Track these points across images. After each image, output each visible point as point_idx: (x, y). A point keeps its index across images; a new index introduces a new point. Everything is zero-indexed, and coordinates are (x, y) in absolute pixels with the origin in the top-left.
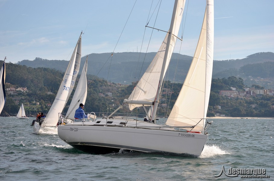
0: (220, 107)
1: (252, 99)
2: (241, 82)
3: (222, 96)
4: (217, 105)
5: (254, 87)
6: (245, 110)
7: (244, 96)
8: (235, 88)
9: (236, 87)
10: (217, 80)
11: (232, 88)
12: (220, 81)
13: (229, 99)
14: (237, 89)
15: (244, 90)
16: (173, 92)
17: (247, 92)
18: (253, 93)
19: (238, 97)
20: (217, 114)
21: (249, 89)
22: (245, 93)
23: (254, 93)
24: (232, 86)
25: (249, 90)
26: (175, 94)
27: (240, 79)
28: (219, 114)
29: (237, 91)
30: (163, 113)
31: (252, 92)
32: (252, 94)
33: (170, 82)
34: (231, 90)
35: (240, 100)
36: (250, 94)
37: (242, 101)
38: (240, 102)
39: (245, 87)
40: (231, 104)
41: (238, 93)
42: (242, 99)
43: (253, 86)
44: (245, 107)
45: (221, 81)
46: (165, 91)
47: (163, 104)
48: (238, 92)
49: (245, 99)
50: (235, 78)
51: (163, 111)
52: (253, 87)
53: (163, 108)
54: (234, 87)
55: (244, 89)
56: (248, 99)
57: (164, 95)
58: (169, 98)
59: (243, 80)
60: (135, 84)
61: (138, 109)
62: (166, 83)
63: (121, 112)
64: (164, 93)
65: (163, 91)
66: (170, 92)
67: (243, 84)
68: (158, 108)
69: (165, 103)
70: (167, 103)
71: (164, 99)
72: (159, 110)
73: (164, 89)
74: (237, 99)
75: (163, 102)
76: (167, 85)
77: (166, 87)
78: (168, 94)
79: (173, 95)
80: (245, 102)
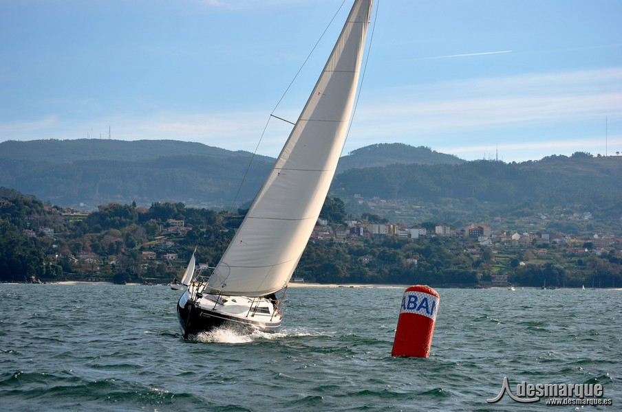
1: (363, 245)
2: (339, 206)
5: (367, 218)
6: (348, 268)
7: (344, 239)
8: (326, 222)
9: (329, 218)
13: (314, 245)
14: (331, 223)
15: (346, 225)
16: (191, 229)
17: (352, 230)
18: (366, 231)
19: (332, 240)
21: (356, 222)
22: (348, 231)
23: (368, 232)
25: (355, 224)
26: (195, 232)
27: (336, 200)
29: (330, 228)
30: (168, 275)
31: (362, 229)
32: (361, 234)
33: (184, 205)
35: (337, 247)
36: (359, 235)
37: (341, 249)
38: (338, 251)
39: (346, 217)
40: (318, 255)
41: (332, 231)
42: (340, 244)
43: (364, 216)
44: (348, 262)
46: (173, 226)
47: (168, 255)
48: (333, 229)
49: (346, 244)
51: (167, 271)
52: (365, 218)
53: (168, 263)
54: (323, 218)
55: (346, 222)
56: (355, 244)
57: (169, 235)
58: (181, 241)
59: (342, 203)
60: (106, 210)
61: (113, 265)
62: (175, 209)
63: (75, 272)
64: (171, 230)
65: (168, 225)
66: (184, 228)
67: (342, 212)
68: (158, 263)
69: (172, 253)
70: (177, 252)
71: (170, 244)
72: (160, 268)
73: (171, 221)
74: (331, 244)
75: (168, 251)
76: (176, 212)
77: (176, 217)
78: (179, 232)
79: (190, 233)
80: (347, 252)
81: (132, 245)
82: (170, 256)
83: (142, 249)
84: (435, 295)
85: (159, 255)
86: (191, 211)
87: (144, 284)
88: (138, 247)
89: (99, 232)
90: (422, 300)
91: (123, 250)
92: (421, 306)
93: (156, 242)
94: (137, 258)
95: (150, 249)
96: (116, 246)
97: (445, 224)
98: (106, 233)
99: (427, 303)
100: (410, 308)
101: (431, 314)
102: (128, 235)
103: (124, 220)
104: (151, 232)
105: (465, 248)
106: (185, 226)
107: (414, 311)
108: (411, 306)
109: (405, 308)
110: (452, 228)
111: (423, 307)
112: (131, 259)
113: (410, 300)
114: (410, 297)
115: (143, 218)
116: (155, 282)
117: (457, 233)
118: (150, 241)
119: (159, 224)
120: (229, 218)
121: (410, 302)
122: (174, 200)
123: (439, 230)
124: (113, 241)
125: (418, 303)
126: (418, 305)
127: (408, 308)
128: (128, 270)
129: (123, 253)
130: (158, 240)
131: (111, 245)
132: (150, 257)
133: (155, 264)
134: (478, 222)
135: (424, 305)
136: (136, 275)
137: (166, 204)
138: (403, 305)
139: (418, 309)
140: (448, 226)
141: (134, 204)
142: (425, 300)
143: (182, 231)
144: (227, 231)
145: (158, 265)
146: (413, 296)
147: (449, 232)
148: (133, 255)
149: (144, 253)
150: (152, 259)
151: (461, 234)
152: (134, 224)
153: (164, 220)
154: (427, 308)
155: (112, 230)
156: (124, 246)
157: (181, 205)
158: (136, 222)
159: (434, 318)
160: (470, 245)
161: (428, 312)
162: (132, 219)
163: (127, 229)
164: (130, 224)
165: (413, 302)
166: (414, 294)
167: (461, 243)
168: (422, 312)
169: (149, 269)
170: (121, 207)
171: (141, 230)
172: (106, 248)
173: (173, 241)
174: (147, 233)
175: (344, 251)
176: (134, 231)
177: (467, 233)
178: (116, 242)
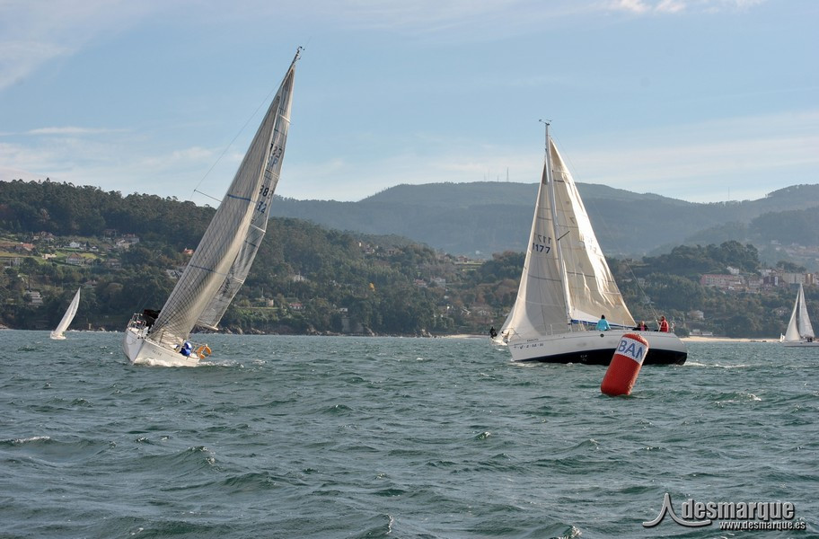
0: (701, 315)
1: (777, 296)
2: (752, 254)
3: (706, 288)
4: (695, 309)
5: (783, 266)
6: (760, 321)
7: (757, 289)
8: (738, 270)
9: (741, 266)
10: (694, 250)
11: (729, 268)
12: (703, 253)
13: (724, 296)
14: (743, 273)
15: (760, 274)
17: (766, 280)
18: (781, 281)
19: (744, 290)
20: (694, 331)
21: (770, 271)
22: (762, 281)
23: (783, 281)
24: (731, 265)
25: (769, 273)
27: (750, 246)
28: (699, 330)
29: (742, 277)
31: (776, 279)
34: (728, 273)
35: (749, 298)
36: (774, 285)
37: (753, 300)
38: (750, 302)
39: (760, 265)
40: (728, 307)
41: (744, 281)
42: (753, 295)
43: (780, 264)
44: (760, 314)
45: (705, 252)
48: (746, 278)
49: (760, 294)
50: (738, 244)
52: (780, 266)
54: (734, 266)
55: (759, 271)
56: (769, 296)
59: (756, 250)
60: (501, 258)
63: (468, 325)
67: (756, 260)
74: (743, 295)
80: (760, 303)
89: (493, 282)
98: (500, 284)
100: (620, 351)
101: (637, 357)
107: (623, 353)
111: (630, 351)
114: (622, 341)
120: (634, 267)
124: (508, 292)
125: (627, 347)
126: (626, 349)
135: (632, 348)
139: (626, 352)
142: (633, 345)
144: (630, 280)
146: (625, 342)
154: (633, 352)
155: (507, 280)
161: (634, 355)
165: (623, 346)
166: (626, 339)
168: (629, 355)
170: (516, 255)
172: (501, 299)
175: (757, 303)
178: (511, 293)
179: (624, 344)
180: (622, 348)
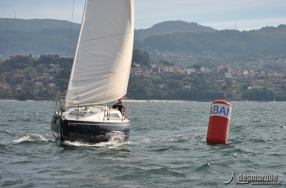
1: (160, 78)
2: (147, 56)
5: (162, 63)
6: (152, 91)
7: (149, 75)
8: (139, 65)
9: (141, 63)
11: (135, 64)
13: (132, 78)
14: (142, 66)
15: (150, 67)
16: (63, 69)
17: (154, 70)
18: (161, 70)
19: (143, 75)
21: (156, 65)
22: (152, 70)
23: (162, 70)
24: (136, 62)
25: (155, 66)
26: (66, 71)
27: (145, 53)
29: (141, 68)
30: (51, 95)
31: (159, 69)
32: (159, 72)
33: (59, 56)
35: (145, 79)
36: (158, 72)
37: (147, 80)
38: (146, 82)
39: (151, 62)
40: (135, 84)
41: (142, 70)
42: (147, 78)
43: (161, 62)
44: (151, 87)
46: (53, 68)
47: (50, 84)
48: (143, 69)
49: (151, 77)
50: (139, 51)
51: (50, 93)
52: (161, 63)
53: (50, 89)
54: (138, 63)
55: (150, 65)
56: (155, 78)
57: (51, 73)
58: (57, 76)
59: (148, 54)
60: (14, 58)
61: (19, 90)
62: (54, 58)
64: (51, 70)
65: (50, 67)
66: (59, 69)
67: (148, 59)
68: (44, 89)
69: (52, 83)
70: (55, 83)
71: (51, 78)
72: (46, 92)
73: (52, 65)
74: (142, 77)
75: (50, 82)
76: (55, 60)
77: (54, 63)
78: (57, 71)
79: (62, 72)
80: (151, 82)
81: (30, 79)
82: (51, 85)
83: (35, 81)
84: (228, 105)
85: (45, 84)
86: (63, 59)
87: (37, 100)
88: (33, 80)
89: (11, 71)
90: (221, 108)
91: (25, 82)
92: (221, 111)
93: (43, 77)
94: (33, 86)
95: (40, 81)
96: (20, 79)
97: (206, 66)
98: (15, 72)
99: (224, 110)
100: (215, 113)
101: (227, 116)
102: (27, 73)
103: (24, 64)
104: (40, 71)
105: (217, 79)
106: (60, 68)
107: (217, 115)
108: (215, 112)
109: (212, 114)
110: (210, 68)
111: (222, 112)
112: (29, 86)
113: (214, 108)
114: (214, 107)
115: (36, 63)
116: (43, 100)
117: (213, 71)
118: (40, 76)
119: (45, 67)
121: (214, 110)
122: (53, 53)
123: (203, 69)
124: (19, 77)
125: (219, 110)
126: (219, 111)
127: (214, 113)
128: (27, 93)
129: (25, 83)
130: (45, 76)
131: (18, 78)
132: (40, 85)
133: (43, 89)
134: (224, 65)
135: (223, 110)
136: (32, 95)
137: (49, 55)
138: (211, 112)
139: (219, 113)
140: (207, 67)
141: (30, 55)
142: (223, 108)
143: (58, 71)
145: (45, 90)
146: (216, 106)
147: (208, 70)
148: (30, 84)
149: (36, 83)
150: (41, 87)
151: (215, 71)
152: (31, 67)
153: (48, 65)
154: (224, 112)
155: (18, 70)
156: (25, 79)
157: (57, 56)
158: (32, 66)
159: (229, 118)
160: (220, 78)
161: (225, 114)
162: (29, 64)
163: (27, 70)
164: (28, 67)
165: (216, 110)
166: (216, 105)
167: (215, 77)
168: (222, 115)
169: (39, 92)
170: (23, 57)
171: (35, 70)
172: (15, 80)
173: (53, 76)
174: (38, 72)
175: (150, 82)
176: (31, 71)
177: (218, 71)
178: (20, 77)
179: (216, 108)
180: (216, 111)
